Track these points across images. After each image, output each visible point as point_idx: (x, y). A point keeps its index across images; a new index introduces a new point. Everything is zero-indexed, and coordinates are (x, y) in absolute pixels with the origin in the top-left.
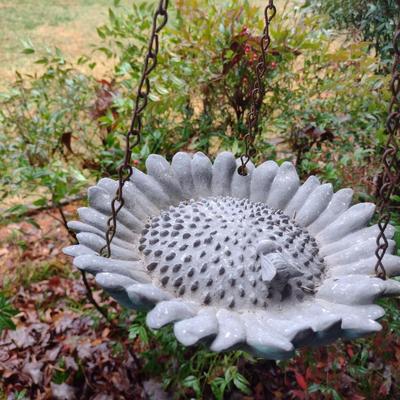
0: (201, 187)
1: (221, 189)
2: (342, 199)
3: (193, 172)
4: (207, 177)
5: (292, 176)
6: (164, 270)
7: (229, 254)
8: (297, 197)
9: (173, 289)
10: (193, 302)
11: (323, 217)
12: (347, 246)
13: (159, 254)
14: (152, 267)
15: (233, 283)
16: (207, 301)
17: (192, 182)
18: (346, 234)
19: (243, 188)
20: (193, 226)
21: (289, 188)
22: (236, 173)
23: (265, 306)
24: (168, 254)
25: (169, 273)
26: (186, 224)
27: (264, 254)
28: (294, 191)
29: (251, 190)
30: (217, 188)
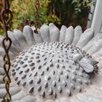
0: (23, 44)
1: (31, 42)
8: (61, 35)
11: (75, 39)
13: (32, 82)
14: (32, 90)
16: (70, 95)
17: (19, 43)
18: (88, 42)
19: (40, 39)
24: (37, 81)
25: (43, 89)
27: (79, 60)
29: (43, 39)
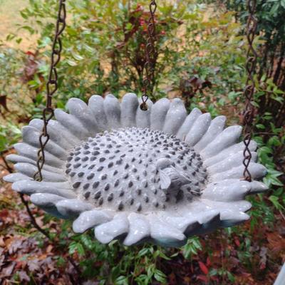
0: (112, 121)
1: (128, 121)
2: (218, 124)
3: (106, 110)
4: (117, 113)
5: (181, 109)
6: (86, 187)
7: (135, 171)
8: (185, 125)
9: (95, 201)
10: (110, 210)
11: (205, 138)
12: (223, 159)
13: (81, 175)
14: (77, 185)
15: (140, 192)
16: (121, 208)
17: (105, 118)
18: (222, 149)
19: (145, 120)
20: (107, 152)
21: (179, 118)
22: (139, 109)
23: (164, 207)
24: (89, 175)
25: (90, 189)
26: (102, 150)
27: (162, 169)
28: (183, 120)
29: (151, 121)
30: (125, 121)
